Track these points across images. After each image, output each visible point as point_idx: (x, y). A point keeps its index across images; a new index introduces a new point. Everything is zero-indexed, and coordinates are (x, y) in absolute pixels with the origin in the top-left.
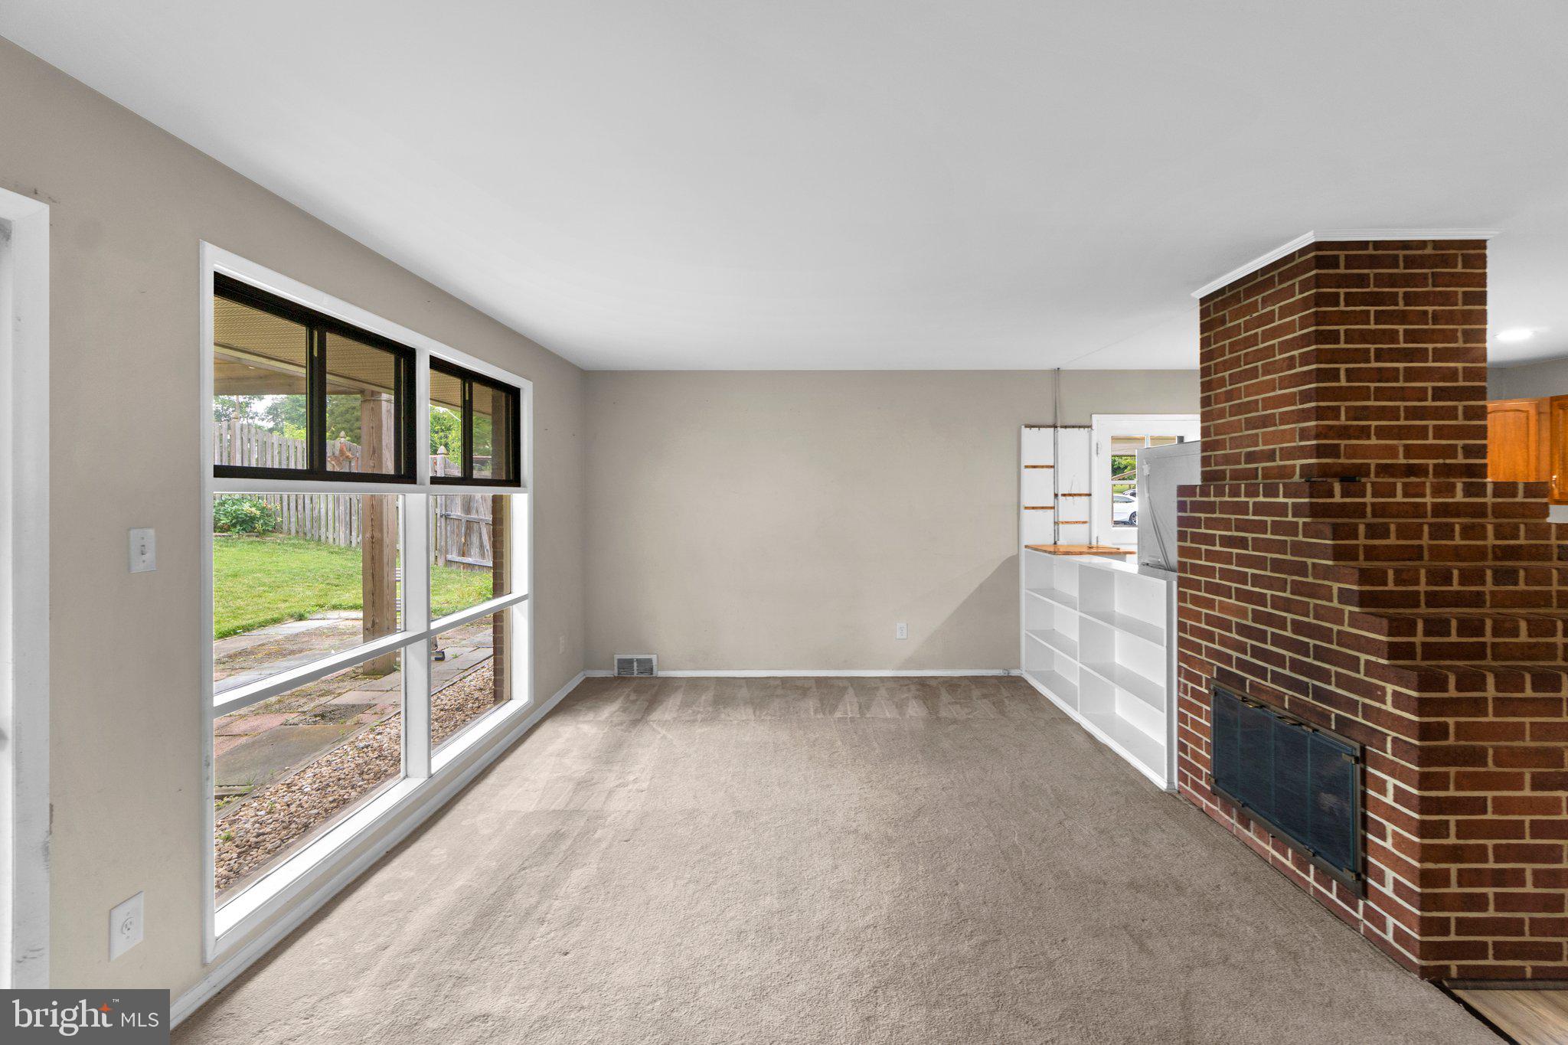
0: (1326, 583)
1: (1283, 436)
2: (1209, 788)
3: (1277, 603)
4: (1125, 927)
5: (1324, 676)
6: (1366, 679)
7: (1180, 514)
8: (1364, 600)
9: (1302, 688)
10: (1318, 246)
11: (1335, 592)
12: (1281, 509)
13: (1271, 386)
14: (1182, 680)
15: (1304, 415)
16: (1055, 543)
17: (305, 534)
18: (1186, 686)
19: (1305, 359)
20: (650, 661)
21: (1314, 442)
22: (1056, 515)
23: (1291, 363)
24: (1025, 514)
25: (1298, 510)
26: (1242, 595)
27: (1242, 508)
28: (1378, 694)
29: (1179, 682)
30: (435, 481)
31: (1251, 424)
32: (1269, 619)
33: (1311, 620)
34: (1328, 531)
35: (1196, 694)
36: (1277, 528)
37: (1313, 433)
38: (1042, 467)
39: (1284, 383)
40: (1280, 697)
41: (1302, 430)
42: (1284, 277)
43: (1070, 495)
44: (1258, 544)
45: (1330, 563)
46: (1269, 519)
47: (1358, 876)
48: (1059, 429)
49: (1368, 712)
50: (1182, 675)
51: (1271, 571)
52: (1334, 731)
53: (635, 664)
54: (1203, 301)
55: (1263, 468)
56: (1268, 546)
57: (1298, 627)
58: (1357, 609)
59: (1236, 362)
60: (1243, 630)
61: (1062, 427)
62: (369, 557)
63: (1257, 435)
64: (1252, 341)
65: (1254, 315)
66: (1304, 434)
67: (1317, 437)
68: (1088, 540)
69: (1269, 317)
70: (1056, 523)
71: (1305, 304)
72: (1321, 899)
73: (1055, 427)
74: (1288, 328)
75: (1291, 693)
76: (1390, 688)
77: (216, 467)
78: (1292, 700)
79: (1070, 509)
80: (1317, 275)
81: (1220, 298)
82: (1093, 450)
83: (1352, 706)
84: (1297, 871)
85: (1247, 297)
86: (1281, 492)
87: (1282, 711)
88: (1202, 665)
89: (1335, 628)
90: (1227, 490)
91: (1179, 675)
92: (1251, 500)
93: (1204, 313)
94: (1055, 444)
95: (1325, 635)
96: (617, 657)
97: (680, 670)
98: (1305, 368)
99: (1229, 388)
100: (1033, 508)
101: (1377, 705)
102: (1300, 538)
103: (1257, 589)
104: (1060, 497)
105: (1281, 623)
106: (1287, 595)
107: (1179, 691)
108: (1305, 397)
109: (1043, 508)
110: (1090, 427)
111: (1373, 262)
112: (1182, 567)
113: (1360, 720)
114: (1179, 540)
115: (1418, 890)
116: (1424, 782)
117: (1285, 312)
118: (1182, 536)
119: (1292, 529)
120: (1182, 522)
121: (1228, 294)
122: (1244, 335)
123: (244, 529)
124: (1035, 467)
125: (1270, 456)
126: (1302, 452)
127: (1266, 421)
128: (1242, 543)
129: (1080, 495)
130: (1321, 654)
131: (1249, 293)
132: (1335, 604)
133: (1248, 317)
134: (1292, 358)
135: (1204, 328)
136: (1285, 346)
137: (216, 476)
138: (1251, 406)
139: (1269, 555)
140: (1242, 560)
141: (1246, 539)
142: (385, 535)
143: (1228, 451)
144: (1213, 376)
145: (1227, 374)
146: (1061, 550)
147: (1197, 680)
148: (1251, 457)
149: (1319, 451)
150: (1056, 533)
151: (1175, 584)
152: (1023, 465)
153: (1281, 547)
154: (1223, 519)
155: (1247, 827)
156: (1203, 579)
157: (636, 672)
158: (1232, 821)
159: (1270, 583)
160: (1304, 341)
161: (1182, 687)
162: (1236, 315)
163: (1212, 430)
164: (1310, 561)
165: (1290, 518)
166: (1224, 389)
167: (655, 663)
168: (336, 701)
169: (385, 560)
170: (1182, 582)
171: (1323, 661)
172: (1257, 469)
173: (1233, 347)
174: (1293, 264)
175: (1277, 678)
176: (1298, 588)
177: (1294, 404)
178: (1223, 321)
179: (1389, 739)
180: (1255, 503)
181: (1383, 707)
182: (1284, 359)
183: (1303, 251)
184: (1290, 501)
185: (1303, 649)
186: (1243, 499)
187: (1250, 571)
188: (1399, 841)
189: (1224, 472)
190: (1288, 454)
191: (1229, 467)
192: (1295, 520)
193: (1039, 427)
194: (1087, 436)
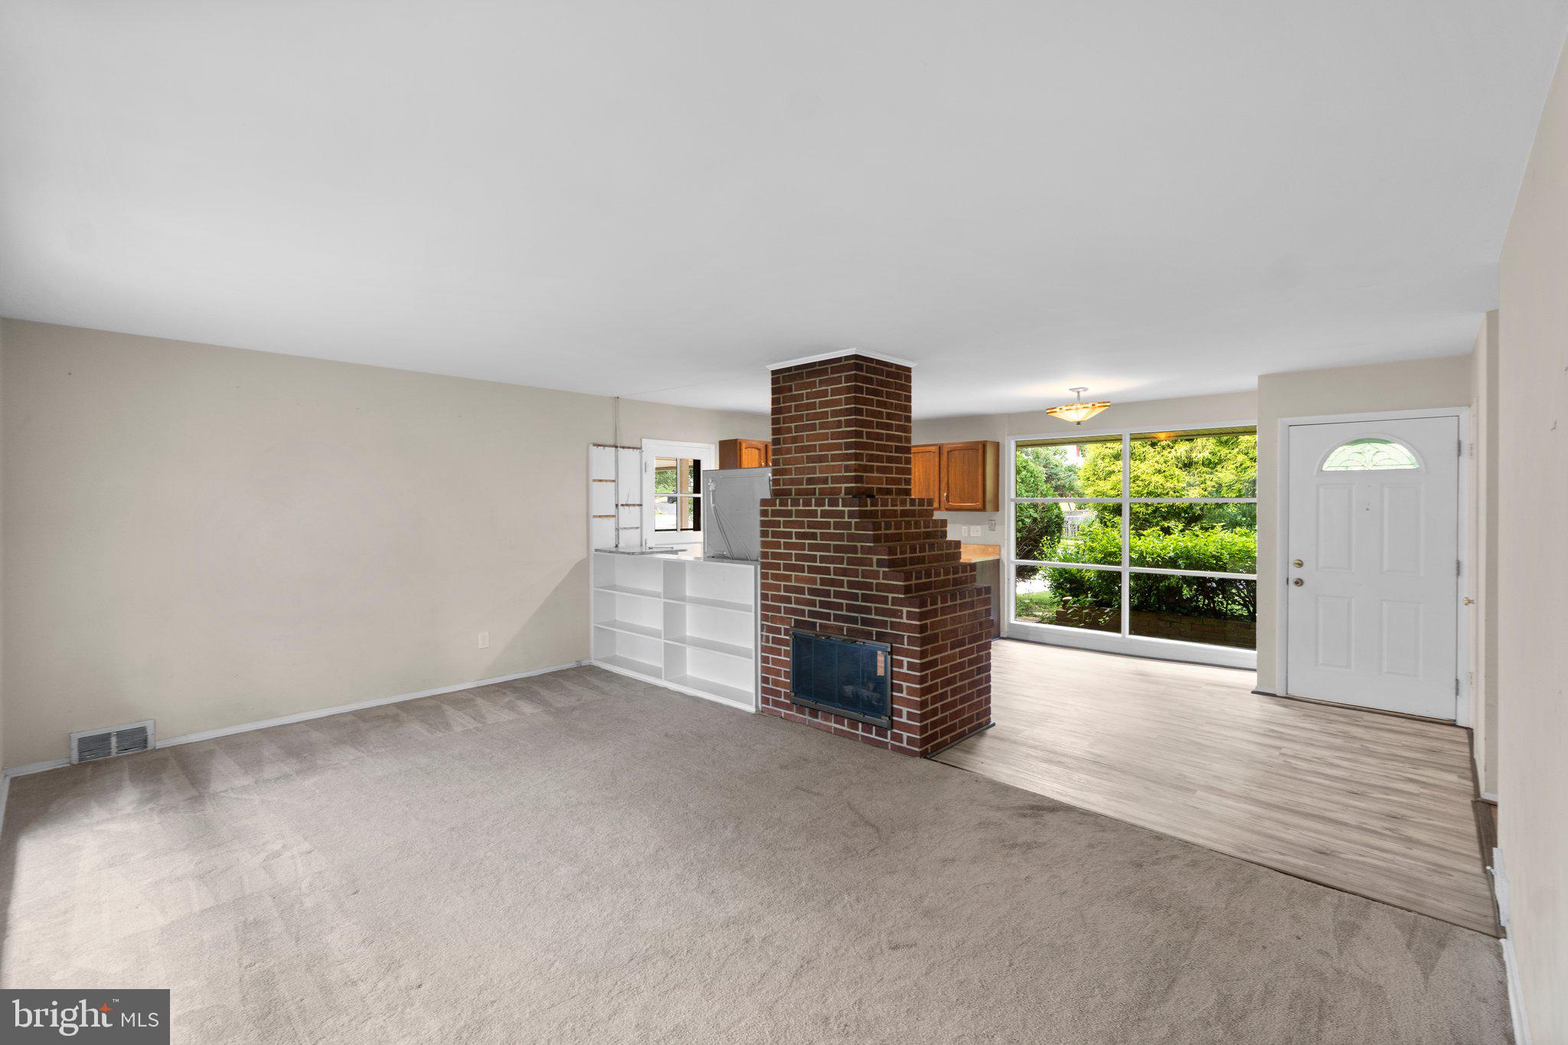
0: (869, 556)
1: (833, 469)
2: (788, 702)
3: (837, 572)
4: (797, 788)
5: (868, 610)
6: (892, 607)
7: (762, 519)
8: (891, 564)
9: (854, 620)
10: (856, 357)
11: (875, 561)
12: (841, 514)
13: (825, 437)
14: (765, 634)
15: (848, 457)
16: (617, 546)
18: (767, 637)
19: (848, 423)
21: (854, 474)
22: (618, 523)
23: (839, 424)
24: (595, 522)
25: (851, 515)
26: (811, 570)
27: (814, 514)
28: (897, 614)
29: (762, 635)
31: (810, 459)
32: (832, 583)
33: (860, 579)
34: (871, 526)
35: (776, 641)
36: (837, 526)
37: (853, 468)
38: (606, 481)
39: (834, 436)
40: (841, 629)
41: (846, 466)
42: (834, 370)
43: (627, 505)
44: (824, 536)
45: (872, 545)
46: (832, 520)
47: (889, 717)
48: (619, 449)
49: (893, 625)
50: (765, 630)
51: (834, 552)
52: (876, 640)
53: (110, 739)
54: (774, 372)
55: (819, 489)
56: (832, 537)
57: (851, 585)
58: (887, 569)
59: (800, 418)
60: (812, 592)
61: (621, 447)
63: (815, 467)
64: (813, 406)
65: (814, 390)
66: (847, 469)
67: (855, 471)
68: (639, 540)
69: (824, 393)
70: (617, 530)
71: (848, 390)
72: (866, 740)
73: (617, 447)
74: (838, 402)
75: (846, 625)
76: (905, 610)
78: (849, 629)
79: (628, 517)
80: (855, 374)
81: (787, 374)
82: (643, 468)
83: (884, 624)
84: (852, 731)
85: (808, 377)
86: (840, 504)
87: (842, 637)
88: (782, 620)
89: (875, 581)
90: (801, 502)
91: (762, 630)
92: (819, 509)
93: (774, 381)
94: (617, 461)
95: (868, 586)
97: (194, 733)
98: (848, 429)
99: (794, 434)
100: (600, 516)
101: (898, 620)
102: (853, 531)
103: (824, 565)
104: (620, 507)
105: (841, 584)
106: (845, 566)
107: (762, 641)
108: (848, 446)
109: (607, 516)
110: (640, 448)
111: (875, 371)
112: (764, 555)
113: (889, 631)
114: (762, 537)
115: (919, 712)
116: (923, 654)
117: (835, 392)
118: (764, 534)
119: (848, 526)
120: (763, 524)
121: (793, 372)
122: (805, 401)
124: (600, 481)
125: (825, 481)
126: (846, 480)
127: (821, 459)
128: (813, 536)
129: (634, 505)
130: (865, 598)
131: (810, 374)
132: (875, 568)
133: (809, 390)
134: (840, 421)
135: (774, 391)
136: (835, 414)
138: (812, 448)
139: (832, 543)
140: (812, 547)
141: (816, 533)
143: (793, 476)
144: (782, 425)
145: (793, 425)
146: (620, 550)
147: (778, 631)
148: (810, 481)
149: (858, 479)
150: (618, 537)
151: (759, 567)
152: (591, 479)
153: (840, 537)
154: (798, 521)
155: (817, 717)
156: (782, 562)
157: (114, 750)
158: (804, 717)
159: (833, 560)
160: (848, 412)
161: (764, 638)
162: (800, 387)
163: (781, 461)
164: (859, 544)
165: (846, 519)
166: (791, 435)
167: (150, 732)
170: (764, 566)
171: (867, 602)
172: (815, 489)
173: (797, 409)
174: (839, 364)
175: (837, 618)
176: (851, 561)
177: (841, 450)
178: (790, 389)
179: (906, 637)
180: (822, 511)
181: (902, 621)
182: (835, 421)
183: (847, 358)
184: (846, 509)
185: (855, 597)
186: (813, 508)
187: (818, 554)
188: (911, 691)
189: (791, 489)
190: (835, 480)
191: (794, 487)
192: (850, 520)
193: (604, 446)
194: (639, 455)
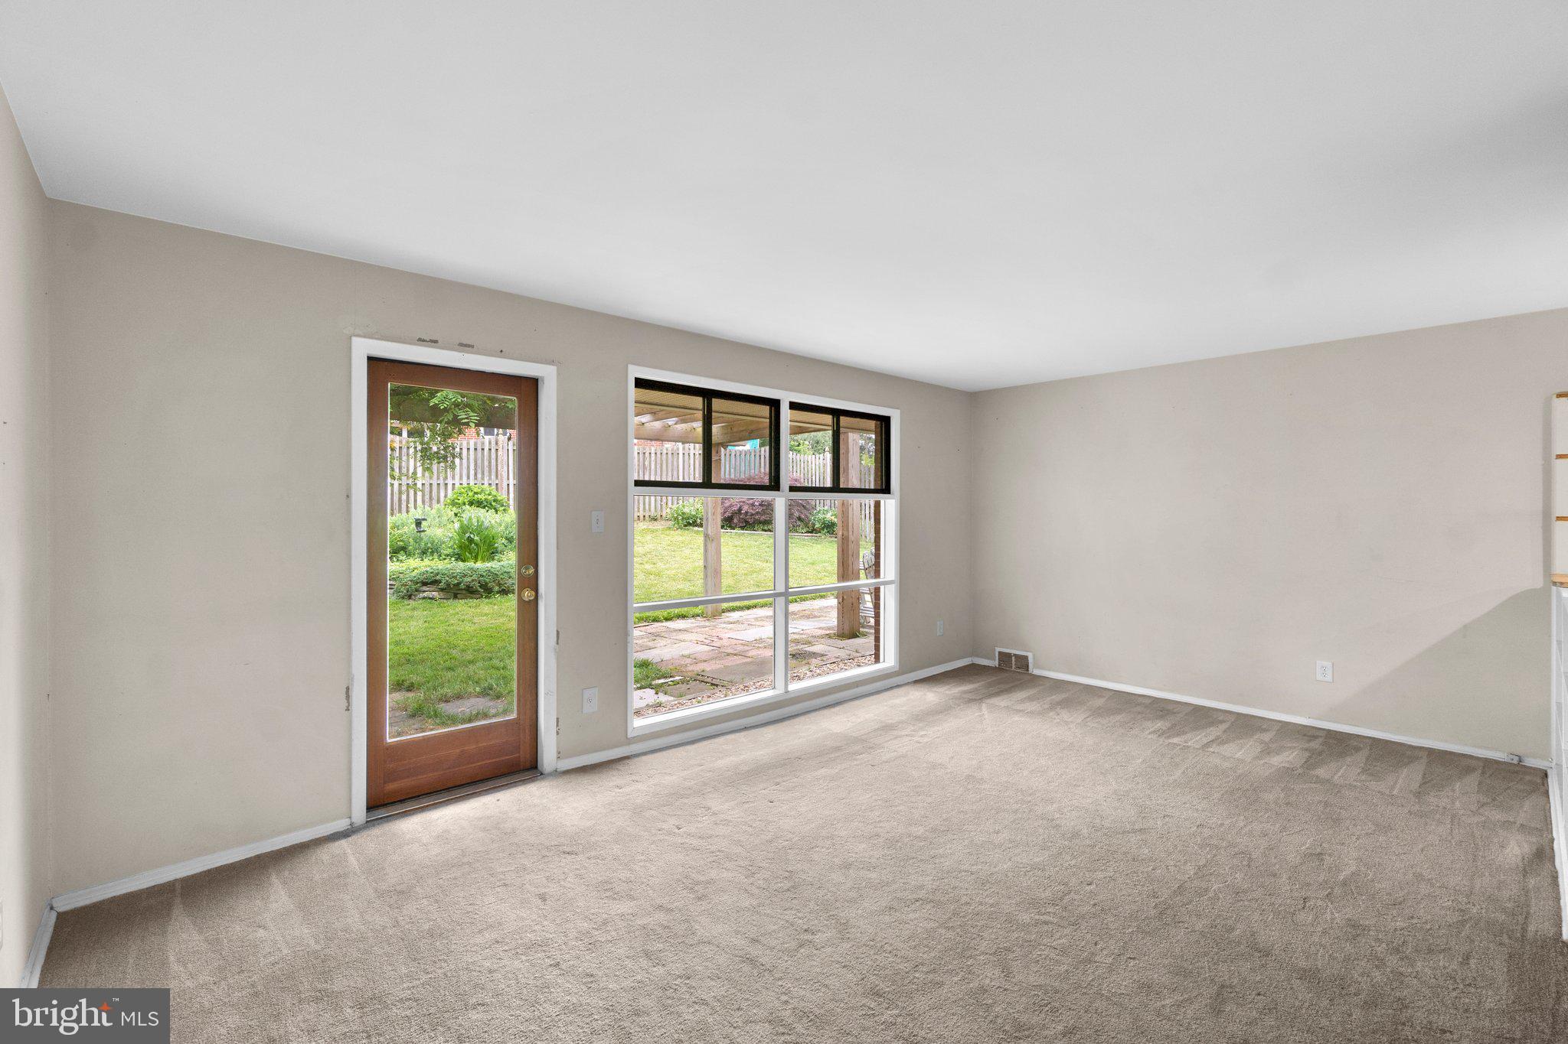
17: (866, 537)
20: (1026, 658)
30: (792, 489)
53: (1013, 658)
62: (841, 549)
77: (635, 481)
96: (998, 649)
97: (1053, 671)
123: (828, 532)
137: (635, 485)
142: (850, 533)
157: (1014, 666)
167: (1030, 660)
168: (808, 649)
169: (850, 553)
